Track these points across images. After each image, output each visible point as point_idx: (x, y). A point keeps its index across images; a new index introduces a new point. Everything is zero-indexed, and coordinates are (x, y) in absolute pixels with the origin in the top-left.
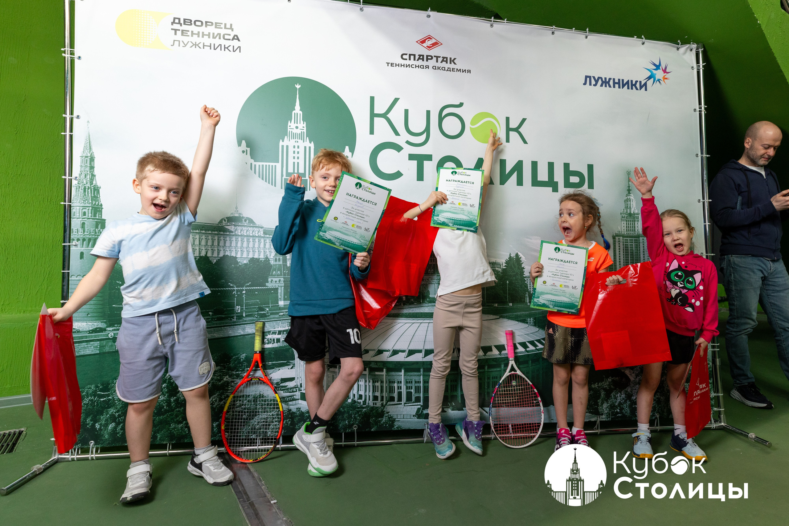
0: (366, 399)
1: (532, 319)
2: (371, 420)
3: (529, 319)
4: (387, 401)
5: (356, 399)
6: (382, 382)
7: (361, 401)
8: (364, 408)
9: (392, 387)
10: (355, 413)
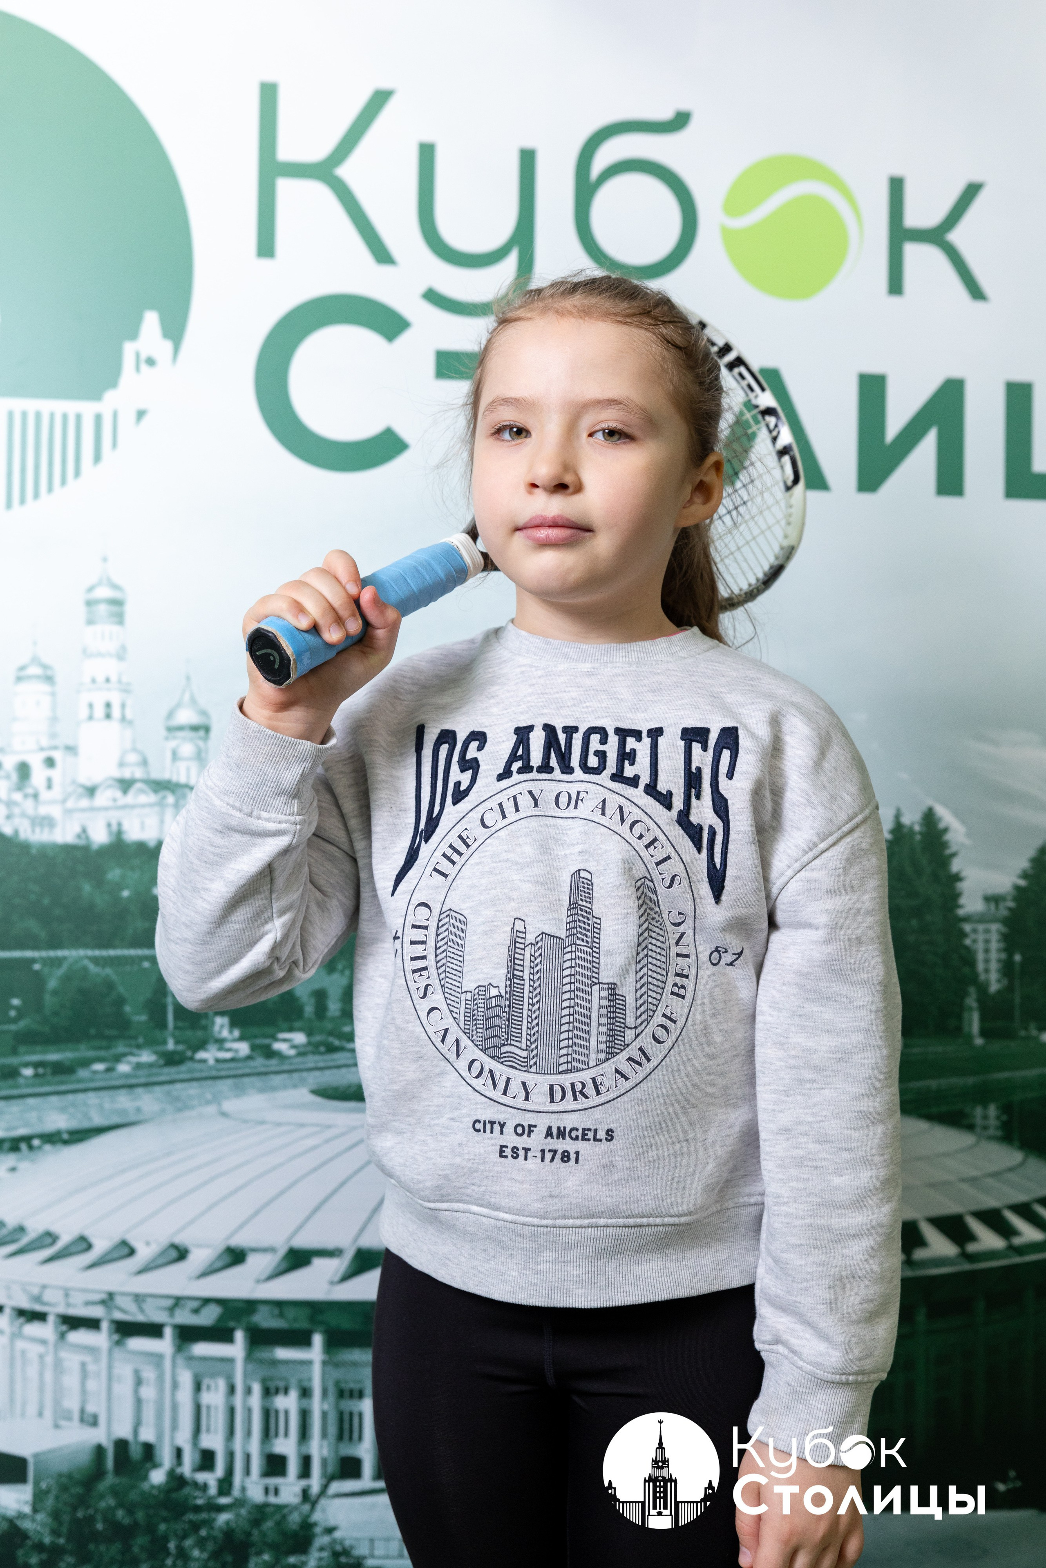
0: (230, 1472)
1: (992, 1110)
3: (979, 1111)
4: (329, 1478)
5: (186, 1469)
6: (305, 1393)
7: (211, 1479)
8: (220, 1509)
9: (351, 1414)
10: (180, 1533)
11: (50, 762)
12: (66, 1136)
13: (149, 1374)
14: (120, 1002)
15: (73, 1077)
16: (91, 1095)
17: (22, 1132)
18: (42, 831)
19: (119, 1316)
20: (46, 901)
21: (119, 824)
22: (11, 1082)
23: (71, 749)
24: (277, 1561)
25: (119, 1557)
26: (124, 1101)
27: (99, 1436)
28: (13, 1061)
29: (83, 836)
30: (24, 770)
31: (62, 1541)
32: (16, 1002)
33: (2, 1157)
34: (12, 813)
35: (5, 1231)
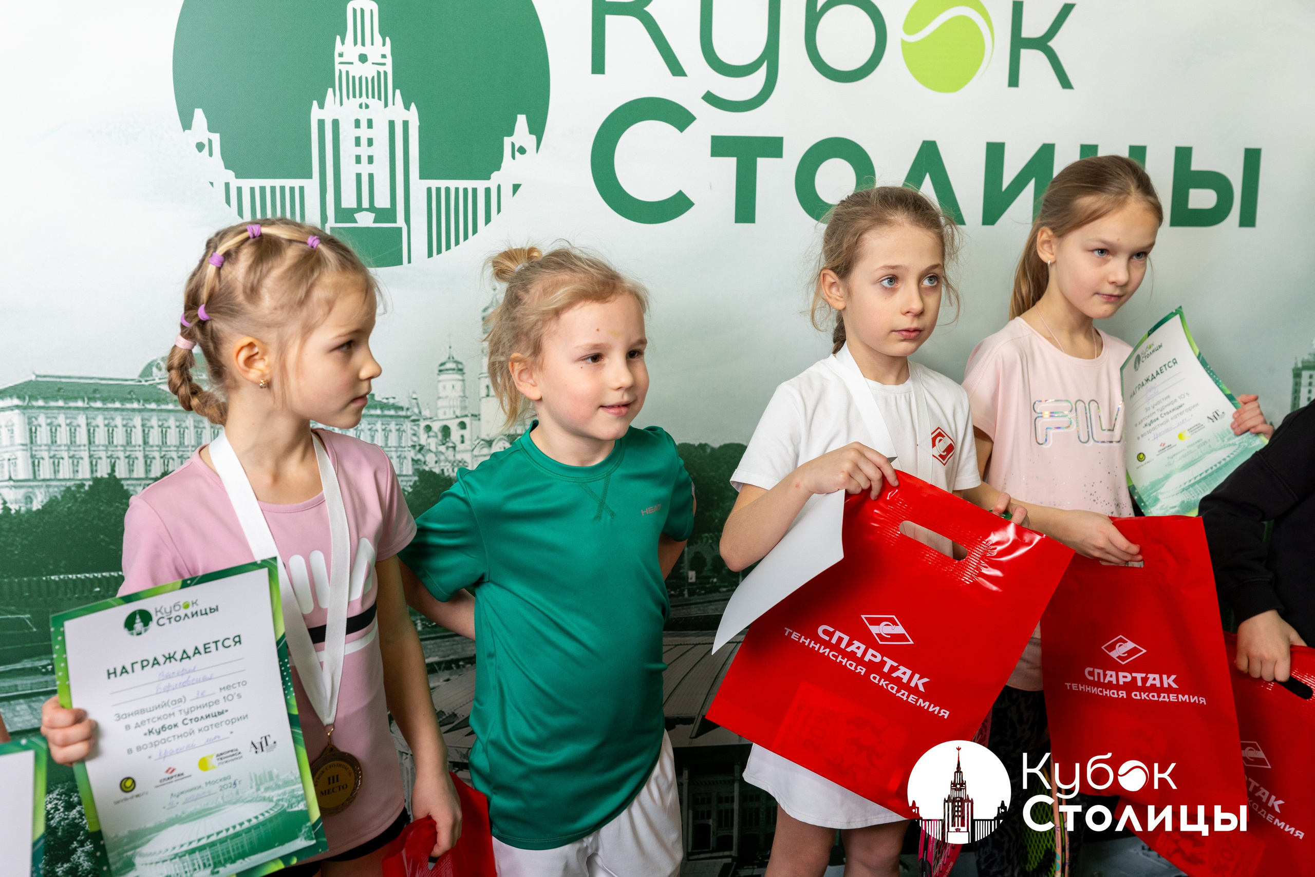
11: (463, 425)
17: (452, 657)
23: (476, 416)
30: (446, 431)
33: (440, 673)
34: (439, 459)
35: (444, 717)
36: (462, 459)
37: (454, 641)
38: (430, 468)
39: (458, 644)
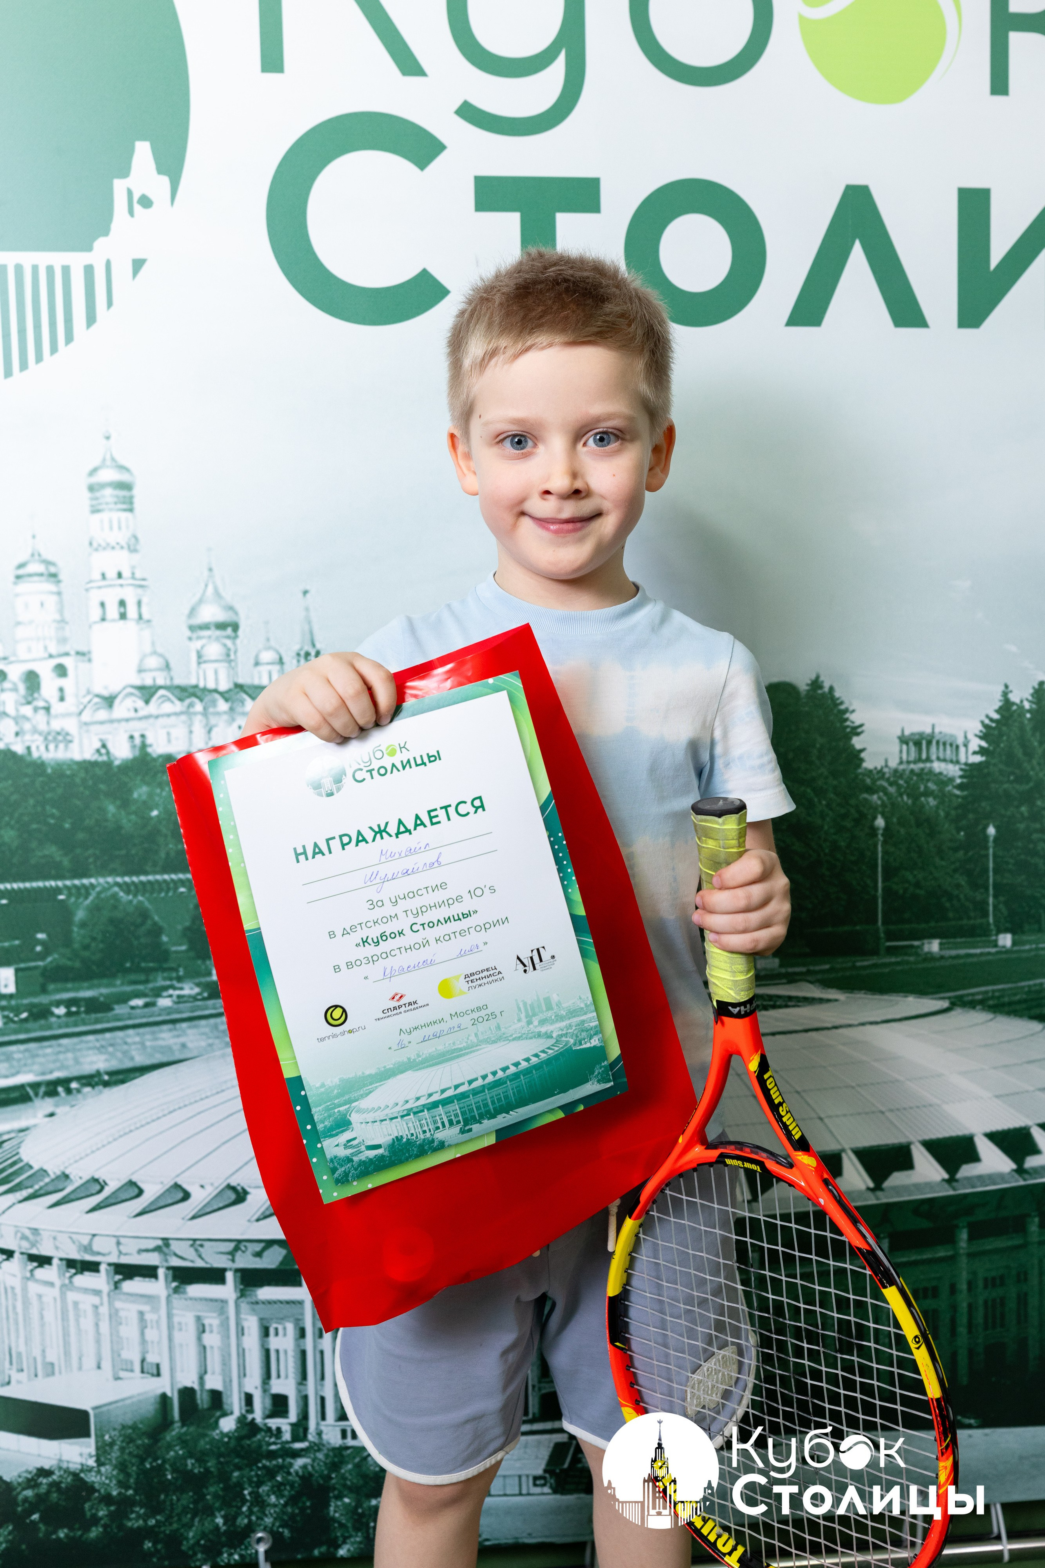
0: (304, 1416)
2: (336, 1509)
5: (258, 1415)
7: (284, 1424)
8: (296, 1454)
10: (255, 1479)
11: (61, 671)
12: (106, 1078)
13: (212, 1320)
14: (157, 931)
15: (110, 1014)
16: (131, 1032)
17: (56, 1075)
18: (56, 747)
19: (176, 1262)
20: (67, 826)
21: (143, 736)
22: (42, 1022)
23: (84, 655)
24: (359, 1504)
25: (191, 1506)
26: (167, 1037)
27: (164, 1385)
28: (44, 999)
29: (103, 751)
30: (32, 680)
31: (131, 1492)
32: (41, 936)
33: (38, 1102)
34: (22, 729)
35: (47, 1180)
36: (62, 730)
37: (59, 1045)
38: (7, 744)
39: (67, 1051)
